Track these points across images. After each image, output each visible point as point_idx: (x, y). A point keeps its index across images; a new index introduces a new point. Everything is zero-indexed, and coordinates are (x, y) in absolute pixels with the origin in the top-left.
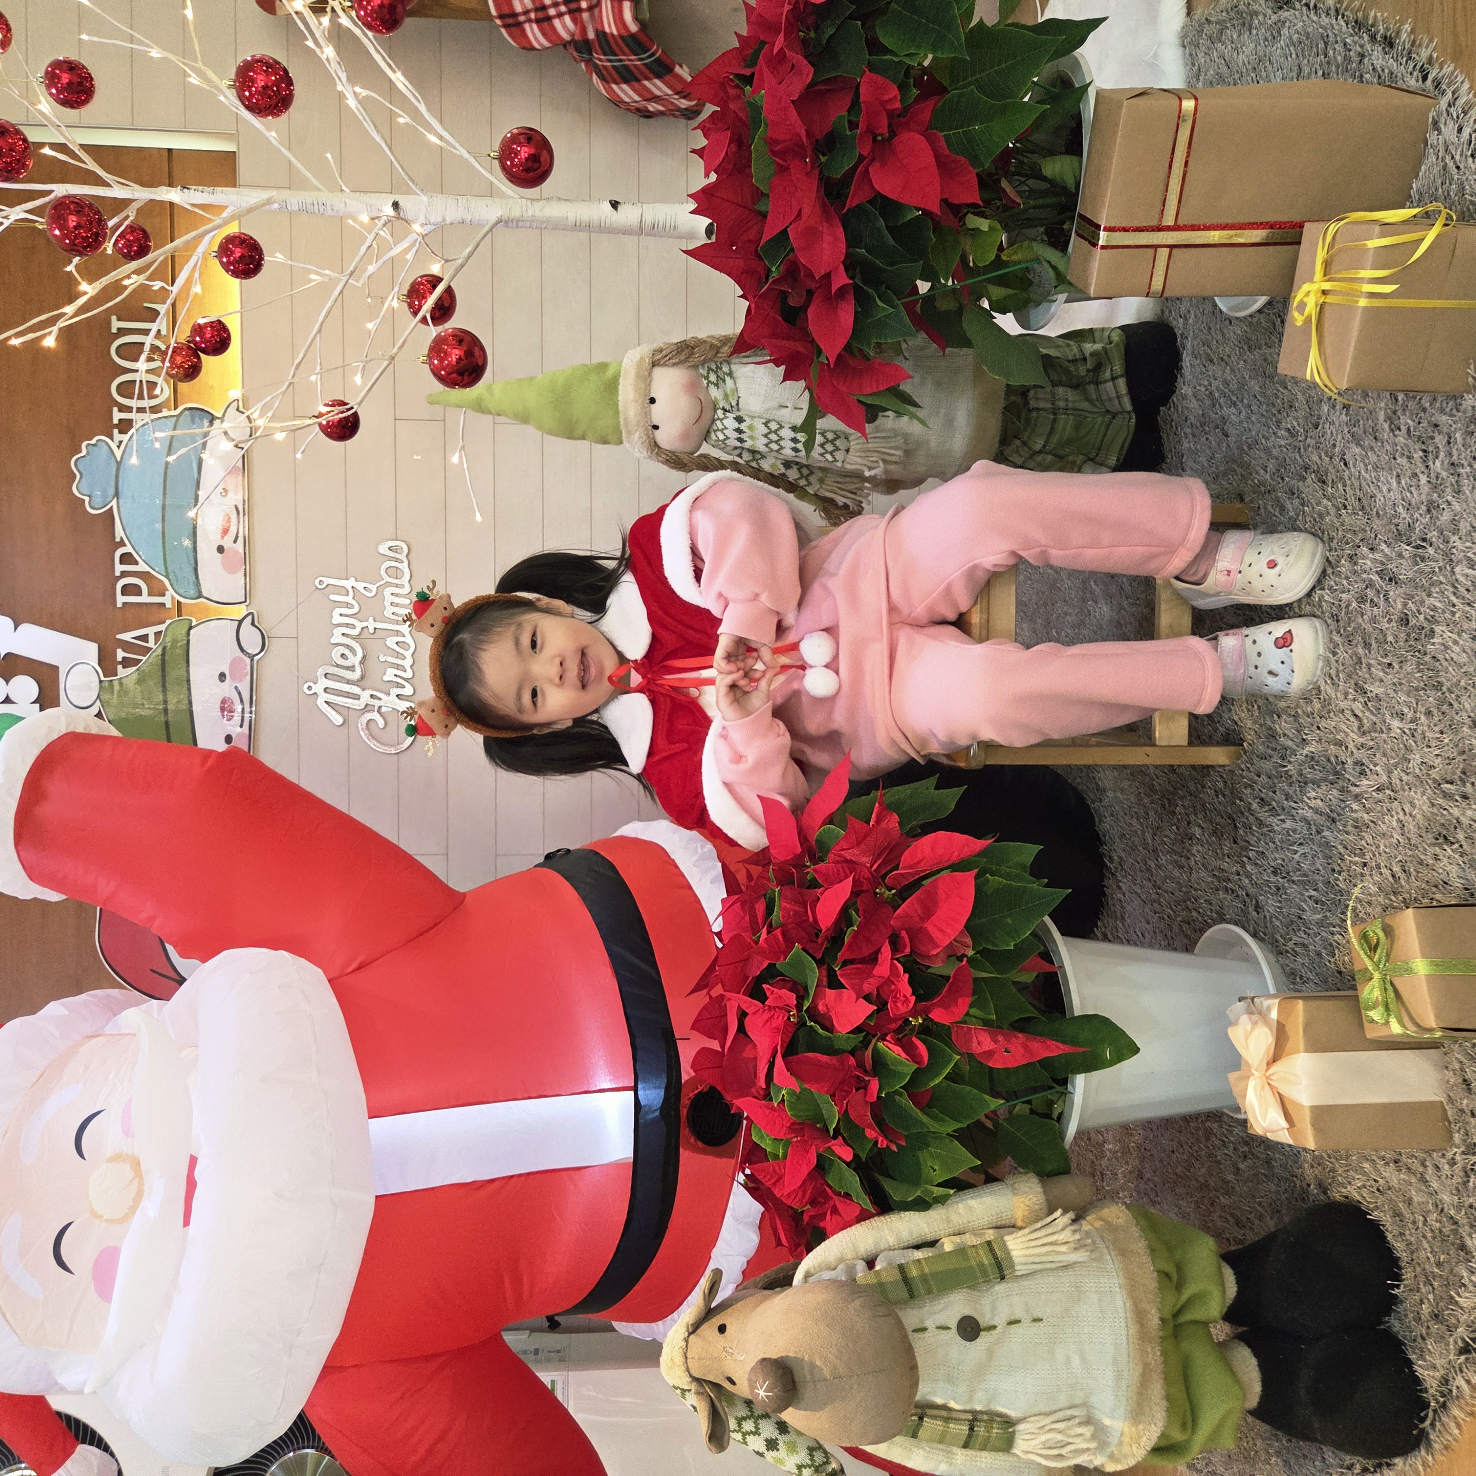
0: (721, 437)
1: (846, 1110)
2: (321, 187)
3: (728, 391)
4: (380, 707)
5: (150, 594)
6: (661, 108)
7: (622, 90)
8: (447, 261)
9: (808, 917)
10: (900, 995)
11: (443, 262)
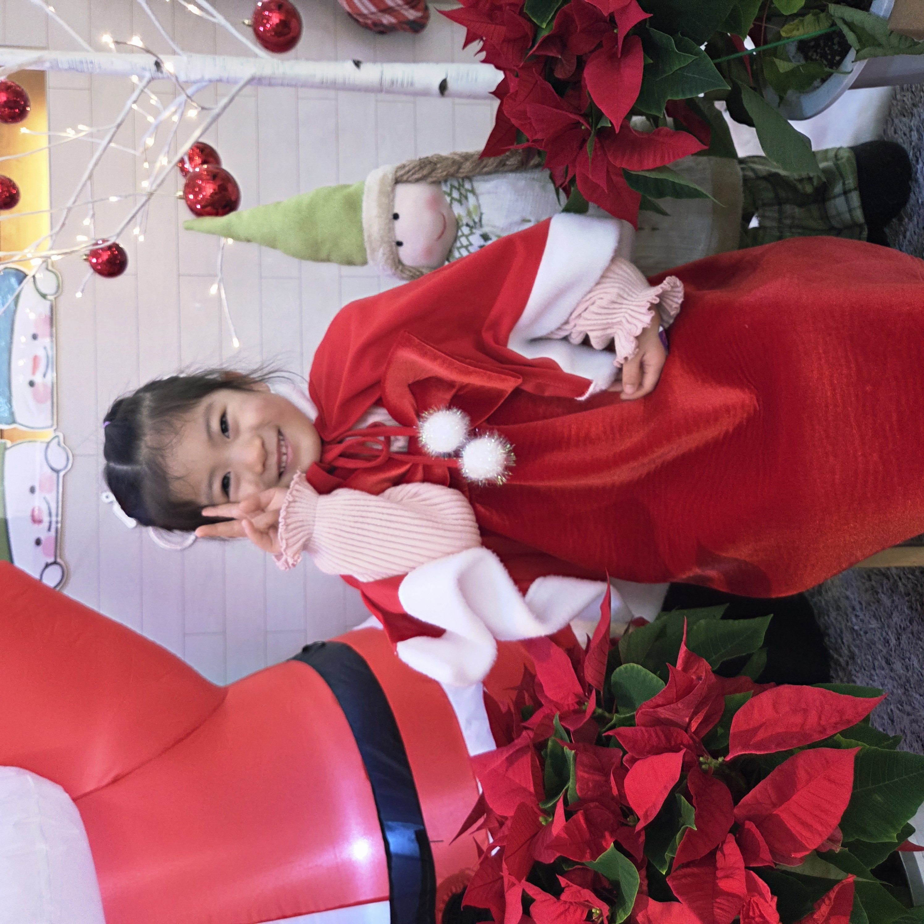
2: (88, 47)
3: (471, 208)
8: (203, 108)
9: (611, 788)
10: (754, 913)
11: (200, 109)
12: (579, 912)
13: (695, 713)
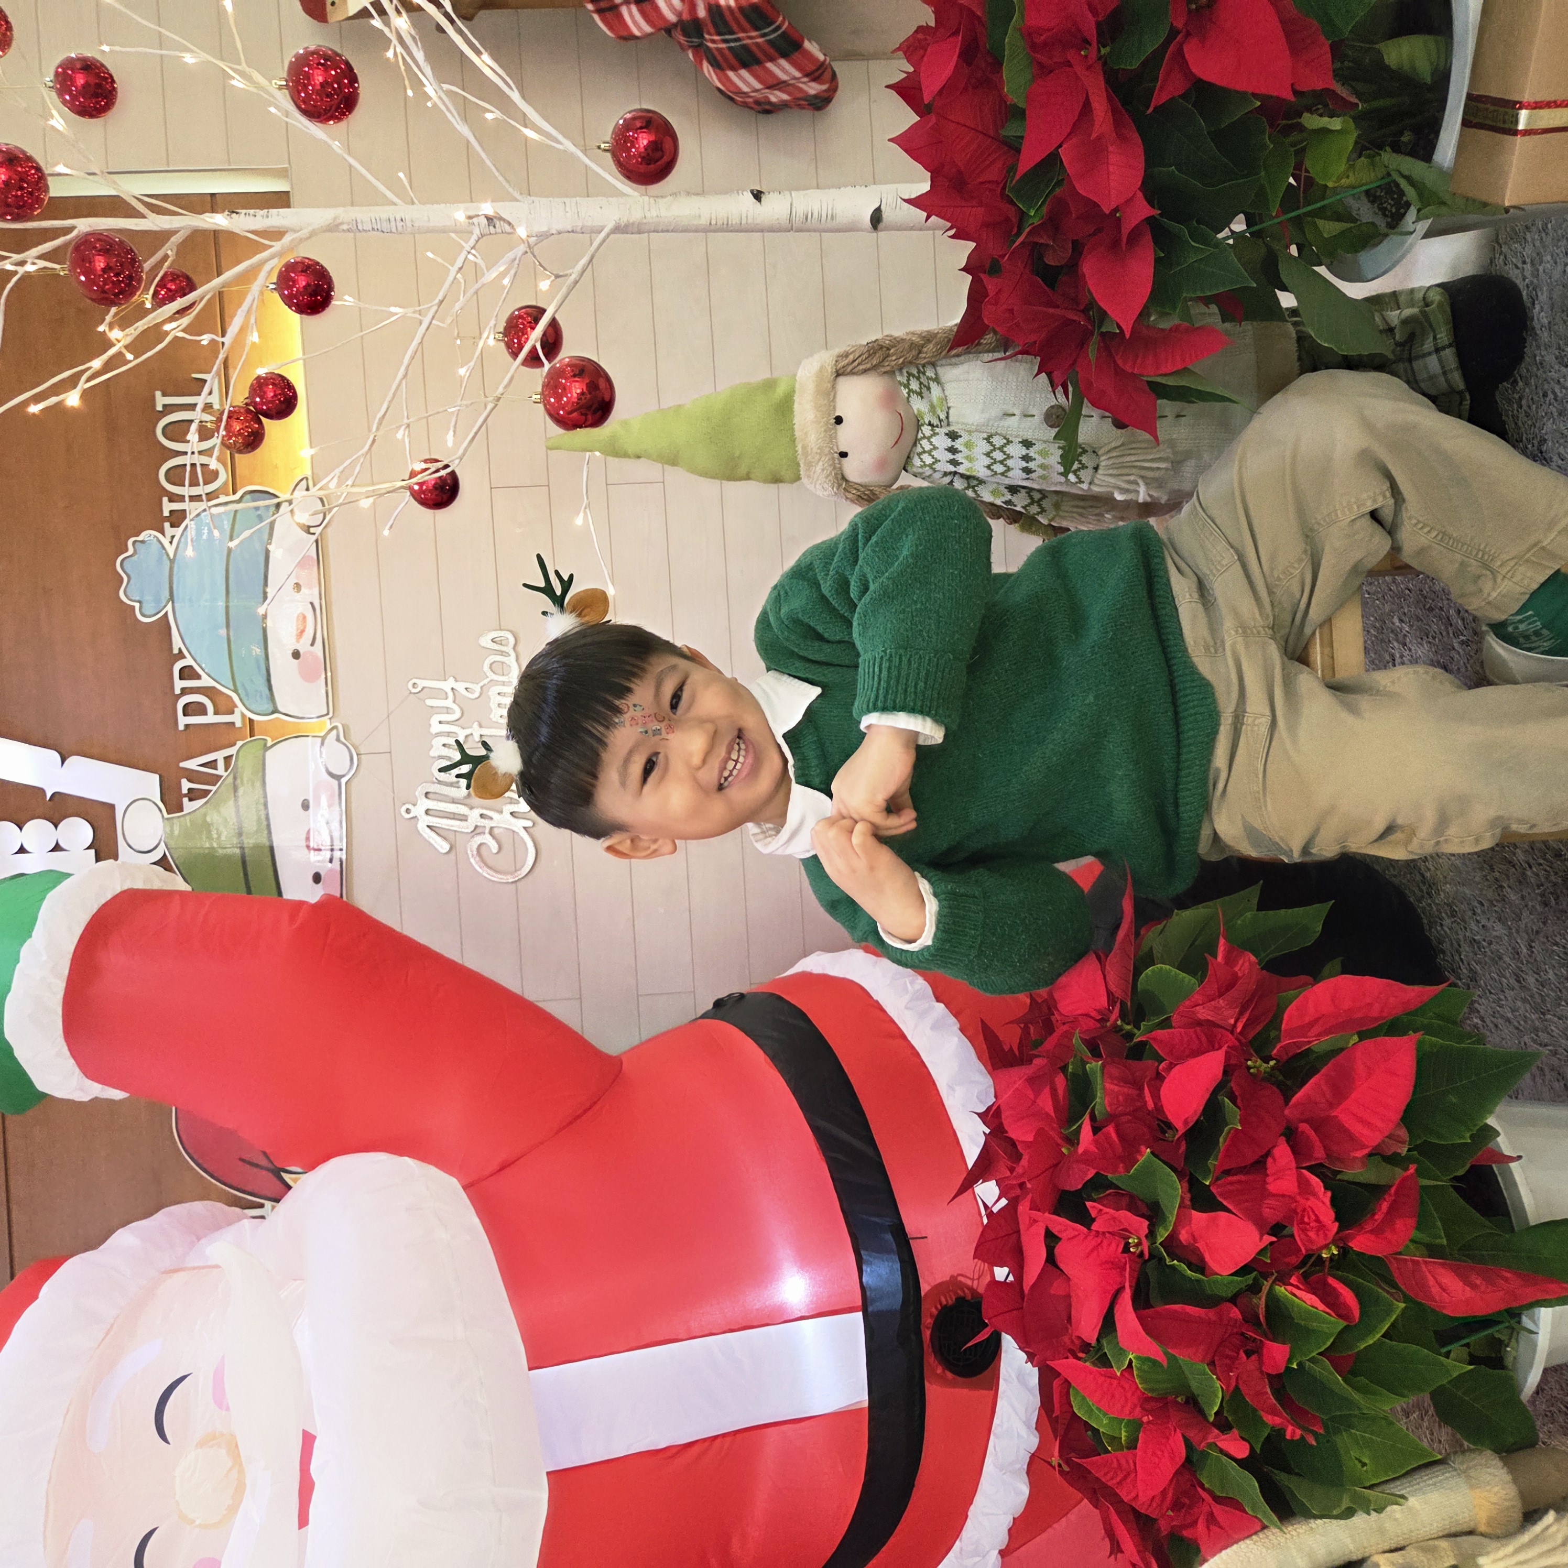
0: (928, 460)
1: (1237, 1388)
2: (395, 199)
3: (935, 401)
4: (492, 828)
5: (216, 713)
6: (785, 97)
7: (740, 77)
8: (557, 276)
9: (1146, 1103)
10: (1309, 1218)
11: (553, 278)
12: (1114, 1245)
13: (1241, 1013)
